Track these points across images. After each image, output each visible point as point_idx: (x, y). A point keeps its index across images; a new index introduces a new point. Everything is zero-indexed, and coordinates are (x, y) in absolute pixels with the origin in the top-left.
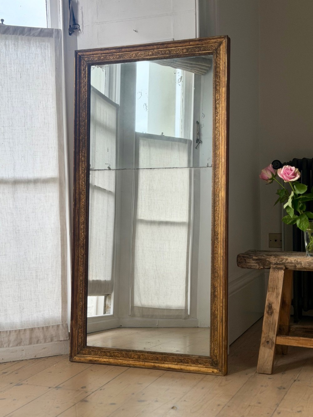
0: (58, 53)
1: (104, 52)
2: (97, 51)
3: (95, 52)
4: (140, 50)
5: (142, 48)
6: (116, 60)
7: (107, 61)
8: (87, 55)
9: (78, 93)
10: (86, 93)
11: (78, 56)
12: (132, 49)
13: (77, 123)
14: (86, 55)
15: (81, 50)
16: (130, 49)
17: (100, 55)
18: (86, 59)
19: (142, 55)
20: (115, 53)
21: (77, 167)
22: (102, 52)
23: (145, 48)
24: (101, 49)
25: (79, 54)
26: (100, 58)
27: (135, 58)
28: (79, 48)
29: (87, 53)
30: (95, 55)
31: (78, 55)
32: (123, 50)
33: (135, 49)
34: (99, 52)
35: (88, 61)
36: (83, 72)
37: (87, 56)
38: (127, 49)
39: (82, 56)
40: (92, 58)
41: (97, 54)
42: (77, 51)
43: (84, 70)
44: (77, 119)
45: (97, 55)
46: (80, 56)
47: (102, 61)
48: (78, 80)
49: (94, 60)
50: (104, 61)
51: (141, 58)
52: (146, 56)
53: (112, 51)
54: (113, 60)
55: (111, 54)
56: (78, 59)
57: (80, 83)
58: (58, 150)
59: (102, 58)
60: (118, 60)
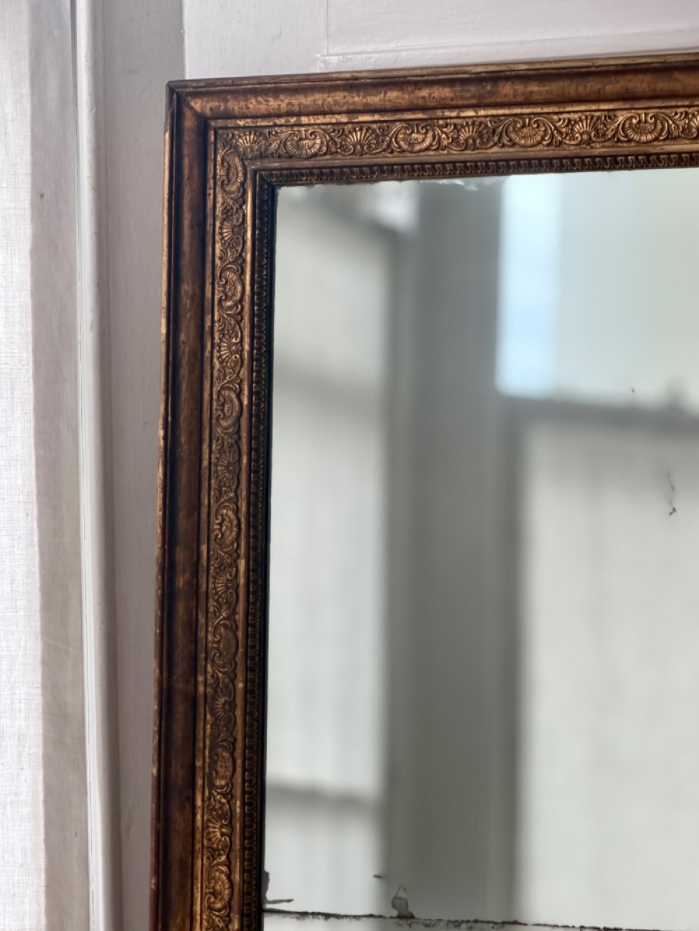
0: (52, 94)
1: (375, 99)
2: (321, 89)
3: (307, 100)
4: (628, 97)
5: (639, 84)
6: (455, 154)
7: (391, 159)
8: (254, 117)
9: (184, 371)
10: (244, 372)
11: (189, 123)
12: (570, 88)
13: (181, 581)
14: (245, 117)
15: (211, 83)
16: (555, 87)
17: (344, 119)
18: (245, 141)
19: (638, 128)
20: (451, 108)
21: (174, 889)
22: (357, 99)
23: (663, 85)
24: (353, 83)
25: (197, 105)
26: (343, 134)
27: (587, 151)
28: (196, 69)
29: (254, 104)
30: (304, 120)
31: (188, 113)
32: (506, 89)
33: (592, 85)
34: (339, 96)
35: (261, 156)
36: (222, 233)
37: (249, 122)
38: (534, 87)
39: (220, 123)
40: (285, 133)
41: (324, 113)
42: (185, 84)
43: (227, 212)
44: (181, 556)
45: (321, 119)
46: (203, 123)
47: (357, 161)
48: (186, 288)
49: (298, 147)
50: (367, 160)
51: (632, 148)
52: (670, 137)
53: (425, 93)
54: (431, 156)
55: (420, 116)
56: (188, 137)
57: (201, 308)
58: (40, 752)
59: (357, 136)
60: (469, 155)
